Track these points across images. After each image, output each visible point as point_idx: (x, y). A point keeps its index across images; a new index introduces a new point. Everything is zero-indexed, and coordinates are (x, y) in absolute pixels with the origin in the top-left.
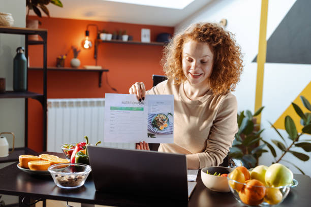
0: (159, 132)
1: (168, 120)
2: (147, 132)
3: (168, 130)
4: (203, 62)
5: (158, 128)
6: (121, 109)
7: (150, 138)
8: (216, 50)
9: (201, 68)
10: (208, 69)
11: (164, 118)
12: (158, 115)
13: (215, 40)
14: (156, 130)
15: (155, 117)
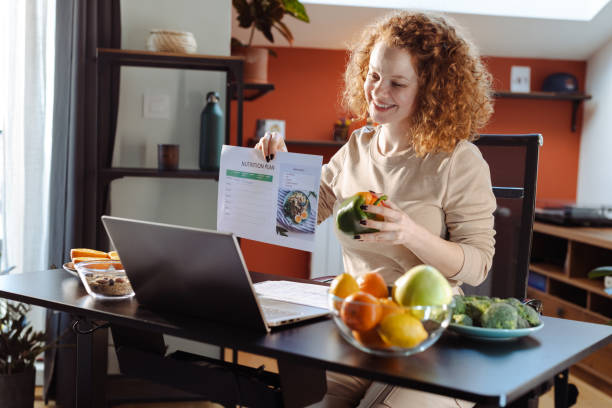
0: (294, 226)
1: (309, 206)
2: (275, 224)
3: (307, 225)
4: (395, 85)
5: (293, 218)
6: (240, 175)
7: (279, 236)
8: (423, 66)
9: (389, 93)
10: (406, 97)
11: (304, 201)
12: (294, 193)
13: (424, 48)
14: (288, 221)
15: (288, 195)
